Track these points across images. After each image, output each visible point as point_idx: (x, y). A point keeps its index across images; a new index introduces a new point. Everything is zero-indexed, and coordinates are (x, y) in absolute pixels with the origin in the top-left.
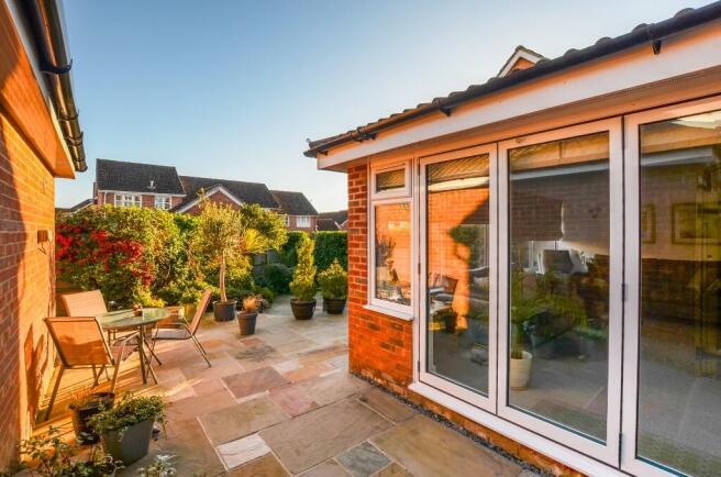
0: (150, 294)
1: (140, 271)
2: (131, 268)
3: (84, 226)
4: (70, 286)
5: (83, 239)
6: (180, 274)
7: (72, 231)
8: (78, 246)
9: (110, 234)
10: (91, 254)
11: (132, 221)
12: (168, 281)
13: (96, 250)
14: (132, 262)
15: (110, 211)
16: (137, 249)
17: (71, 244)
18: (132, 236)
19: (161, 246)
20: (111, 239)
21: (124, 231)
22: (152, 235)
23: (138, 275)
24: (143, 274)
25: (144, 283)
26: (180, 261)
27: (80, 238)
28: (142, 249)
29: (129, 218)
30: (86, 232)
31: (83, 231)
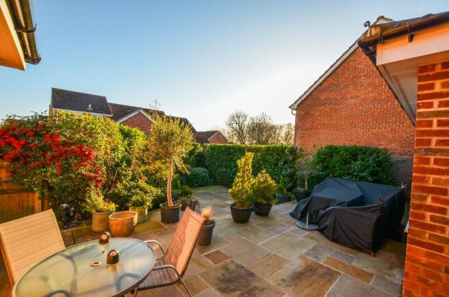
0: (102, 197)
1: (92, 175)
2: (84, 172)
3: (38, 129)
4: (21, 187)
5: (36, 142)
6: (125, 176)
7: (25, 134)
8: (30, 148)
9: (64, 139)
10: (44, 157)
11: (85, 128)
12: (116, 183)
13: (49, 154)
14: (85, 166)
15: (64, 117)
16: (90, 154)
17: (23, 146)
18: (85, 141)
19: (109, 151)
20: (65, 144)
21: (78, 136)
22: (102, 141)
23: (90, 179)
24: (95, 177)
25: (96, 186)
26: (124, 164)
27: (33, 141)
28: (95, 153)
29: (82, 124)
30: (39, 135)
31: (37, 134)
